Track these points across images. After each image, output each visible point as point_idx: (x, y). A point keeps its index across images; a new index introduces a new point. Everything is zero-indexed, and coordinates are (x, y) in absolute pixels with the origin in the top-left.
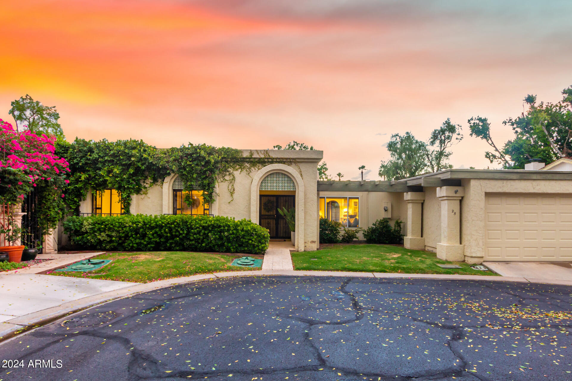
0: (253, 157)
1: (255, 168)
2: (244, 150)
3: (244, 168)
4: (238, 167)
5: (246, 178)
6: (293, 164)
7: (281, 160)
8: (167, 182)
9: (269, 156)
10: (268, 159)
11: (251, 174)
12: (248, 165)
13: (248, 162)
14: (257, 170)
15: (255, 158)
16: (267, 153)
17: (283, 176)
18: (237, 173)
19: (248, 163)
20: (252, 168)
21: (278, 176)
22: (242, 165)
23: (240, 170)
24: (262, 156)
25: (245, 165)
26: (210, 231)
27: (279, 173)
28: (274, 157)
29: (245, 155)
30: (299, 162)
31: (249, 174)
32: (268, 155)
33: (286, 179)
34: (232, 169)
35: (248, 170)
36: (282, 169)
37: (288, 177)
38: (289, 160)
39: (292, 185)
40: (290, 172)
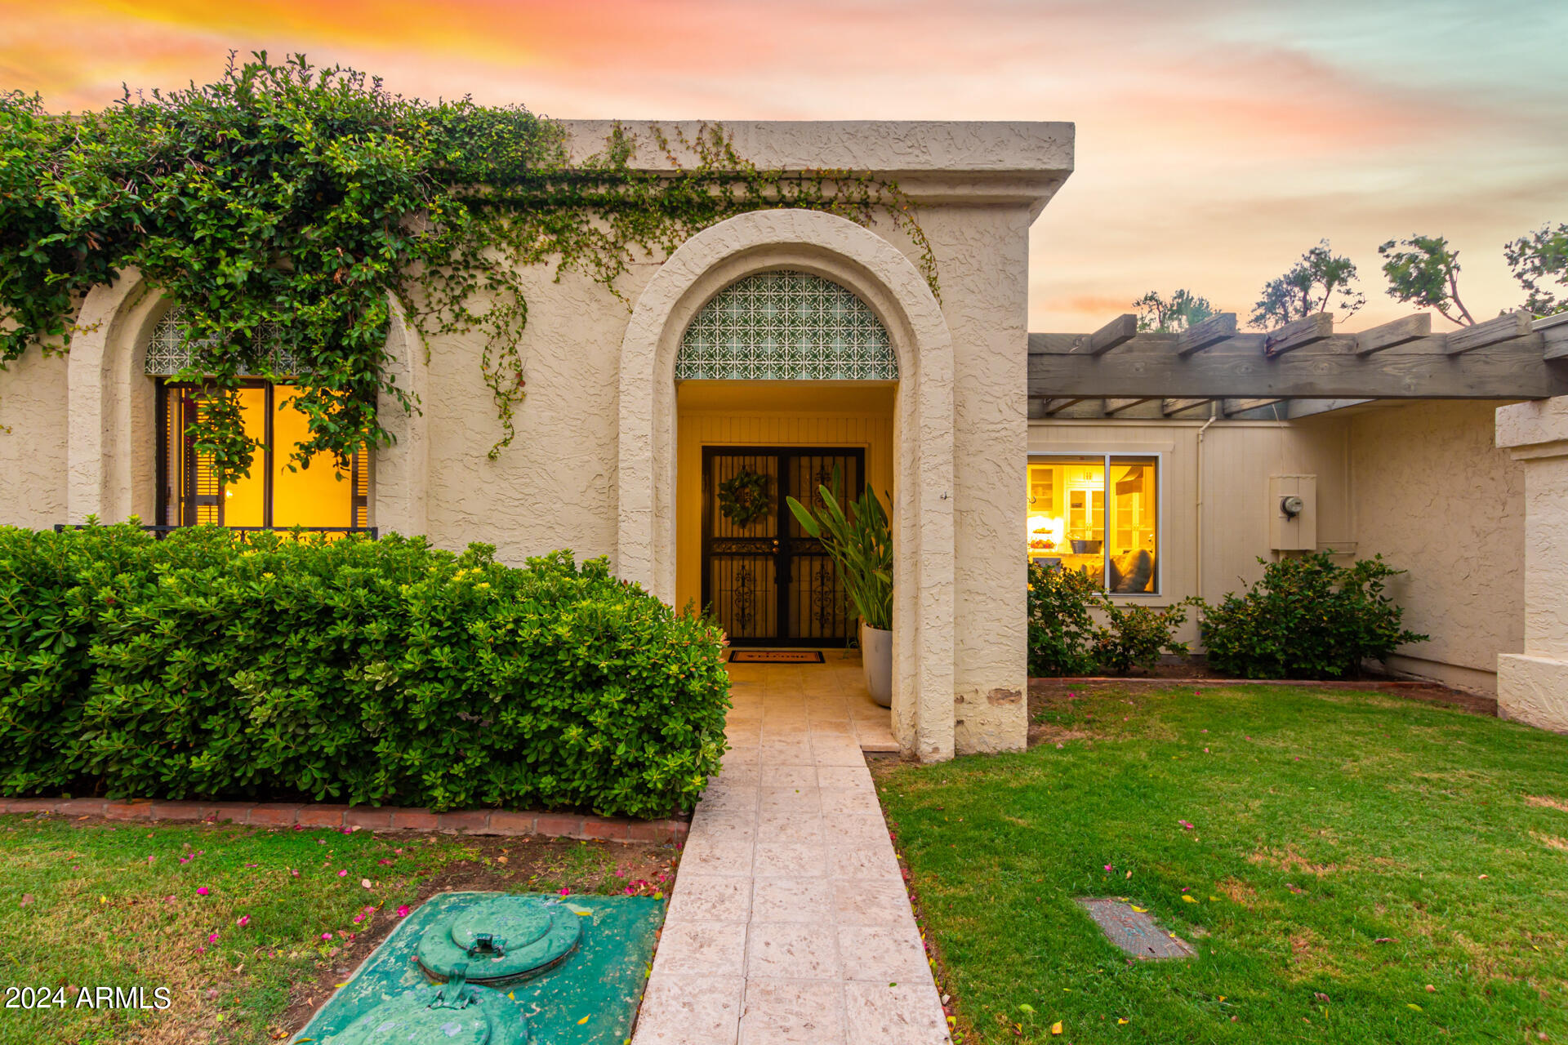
0: (631, 164)
1: (650, 244)
2: (571, 123)
3: (580, 246)
4: (541, 238)
5: (594, 306)
6: (883, 219)
7: (811, 189)
8: (95, 328)
9: (731, 157)
10: (725, 179)
11: (622, 282)
12: (602, 226)
13: (600, 206)
14: (659, 254)
15: (643, 177)
16: (718, 141)
17: (821, 293)
18: (536, 279)
19: (604, 217)
20: (633, 247)
21: (787, 294)
22: (567, 227)
23: (555, 259)
24: (691, 162)
25: (585, 228)
27: (794, 272)
28: (761, 165)
29: (581, 155)
30: (917, 205)
31: (609, 279)
32: (723, 156)
33: (838, 311)
34: (511, 251)
35: (602, 255)
36: (815, 240)
37: (853, 297)
38: (856, 193)
39: (873, 345)
40: (863, 259)
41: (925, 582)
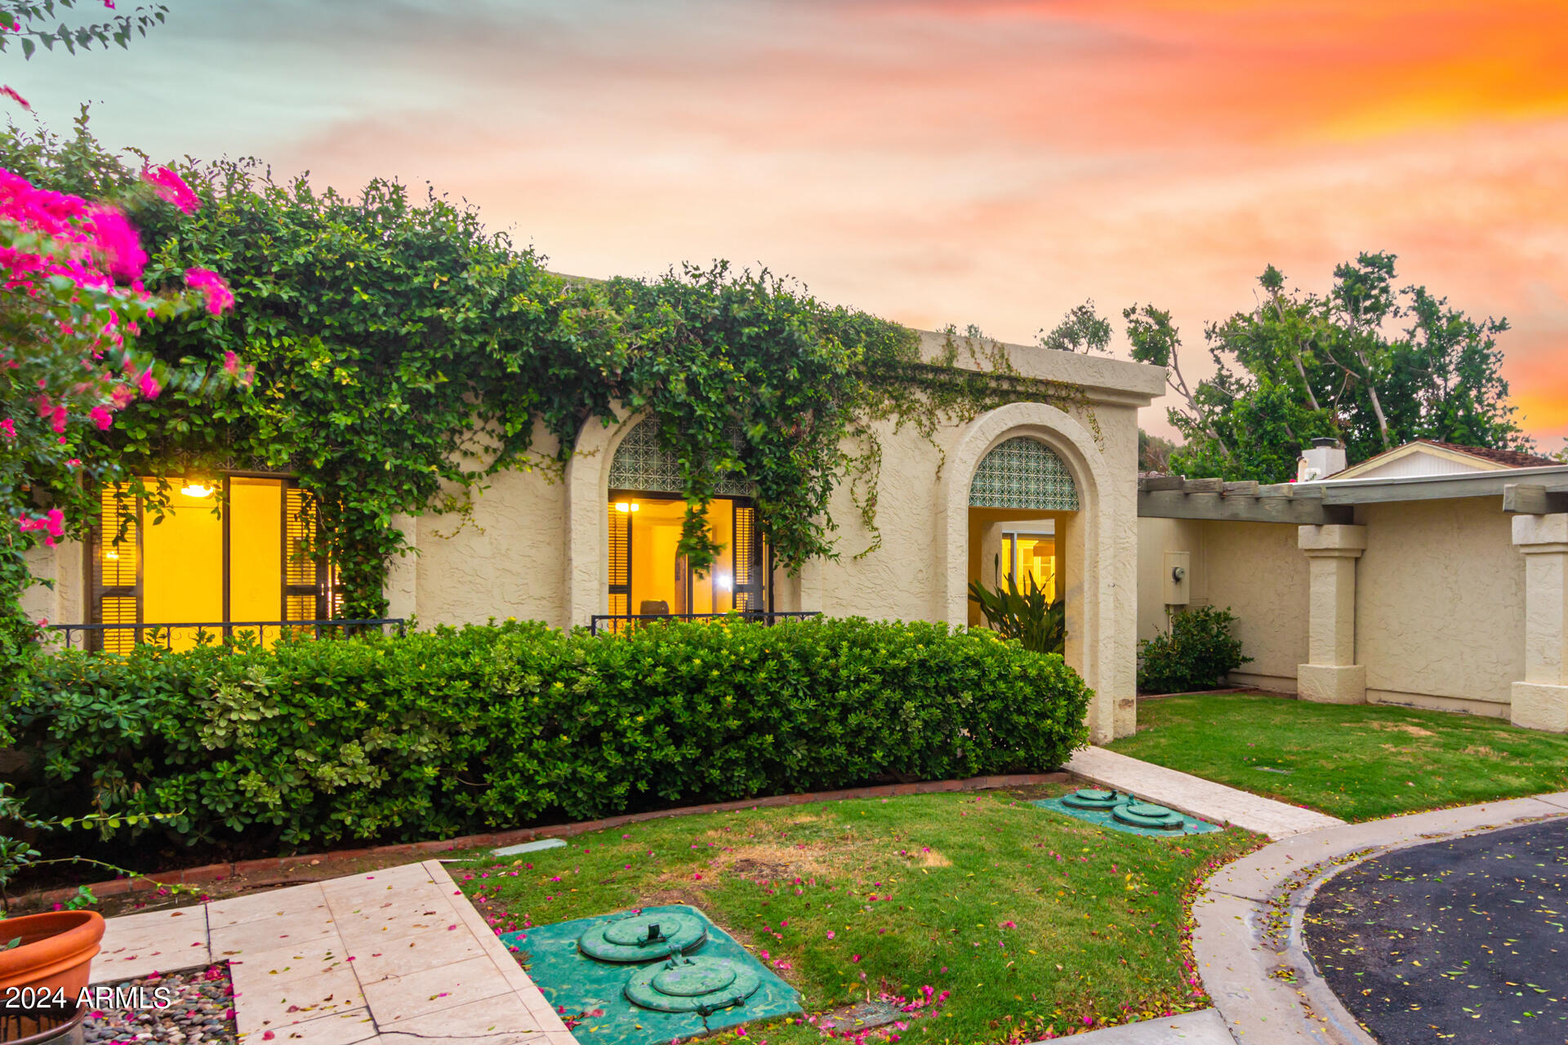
0: (955, 365)
1: (950, 413)
2: (922, 333)
3: (910, 409)
4: (886, 402)
5: (917, 452)
6: (1073, 409)
7: (1042, 388)
8: (593, 454)
9: (1009, 366)
10: (999, 378)
11: (935, 436)
12: (921, 396)
13: (925, 385)
14: (955, 420)
15: (961, 372)
16: (1002, 356)
17: (1042, 453)
18: (883, 429)
19: (924, 391)
20: (940, 413)
21: (1024, 453)
22: (902, 396)
23: (894, 417)
24: (987, 367)
25: (912, 397)
26: (908, 692)
27: (1027, 439)
28: (1024, 375)
29: (930, 354)
30: (1094, 403)
31: (929, 435)
32: (1004, 365)
33: (1050, 465)
34: (867, 410)
35: (924, 419)
36: (1050, 424)
37: (1058, 458)
38: (1064, 393)
39: (1067, 488)
40: (1073, 438)
41: (1101, 637)
